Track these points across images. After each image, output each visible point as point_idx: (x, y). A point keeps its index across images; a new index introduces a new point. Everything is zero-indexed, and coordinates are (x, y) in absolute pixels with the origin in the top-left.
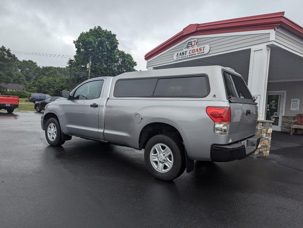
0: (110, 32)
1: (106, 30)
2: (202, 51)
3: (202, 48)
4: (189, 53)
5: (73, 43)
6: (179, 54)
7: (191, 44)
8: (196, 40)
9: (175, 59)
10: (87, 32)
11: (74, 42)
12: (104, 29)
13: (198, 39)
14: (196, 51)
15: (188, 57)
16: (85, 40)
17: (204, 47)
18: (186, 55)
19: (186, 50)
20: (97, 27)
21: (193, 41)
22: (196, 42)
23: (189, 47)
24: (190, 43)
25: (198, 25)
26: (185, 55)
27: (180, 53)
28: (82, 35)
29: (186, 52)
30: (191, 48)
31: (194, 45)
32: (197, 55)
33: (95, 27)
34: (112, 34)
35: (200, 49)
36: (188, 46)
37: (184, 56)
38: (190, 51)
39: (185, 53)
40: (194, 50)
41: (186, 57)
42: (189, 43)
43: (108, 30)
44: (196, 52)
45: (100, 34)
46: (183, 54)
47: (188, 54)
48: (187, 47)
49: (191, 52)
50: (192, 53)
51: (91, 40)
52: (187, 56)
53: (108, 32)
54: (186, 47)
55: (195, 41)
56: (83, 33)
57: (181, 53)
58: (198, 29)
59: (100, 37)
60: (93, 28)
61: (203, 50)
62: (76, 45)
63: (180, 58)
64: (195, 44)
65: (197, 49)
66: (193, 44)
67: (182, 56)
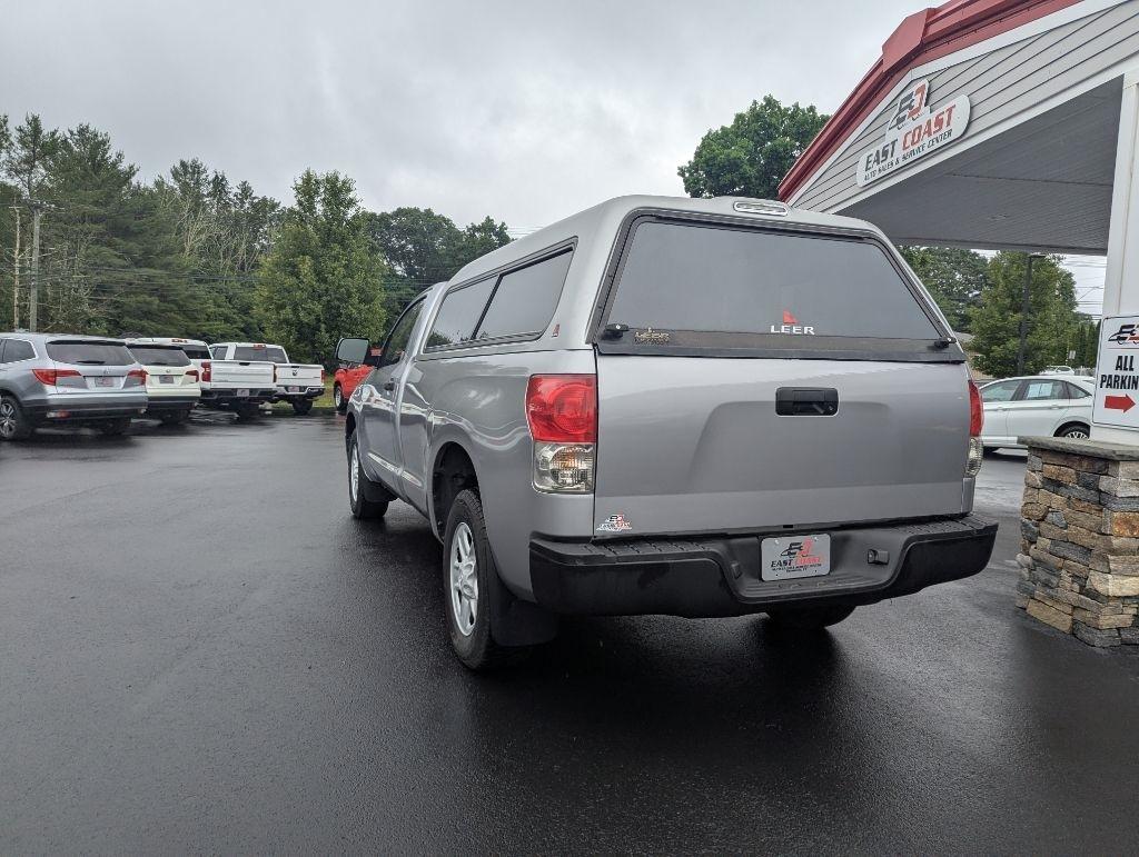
0: (812, 109)
1: (796, 106)
2: (945, 129)
3: (946, 116)
4: (905, 148)
5: (679, 174)
6: (872, 159)
7: (910, 107)
8: (925, 82)
9: (861, 182)
10: (723, 128)
11: (682, 172)
12: (786, 103)
13: (932, 76)
14: (924, 133)
15: (901, 164)
16: (714, 158)
17: (950, 110)
18: (894, 159)
19: (894, 134)
20: (761, 102)
21: (917, 92)
22: (926, 92)
23: (904, 119)
24: (908, 102)
25: (932, 12)
26: (889, 160)
27: (874, 152)
28: (709, 141)
29: (893, 143)
30: (910, 125)
31: (918, 109)
32: (927, 150)
33: (755, 103)
34: (819, 115)
35: (939, 122)
36: (901, 115)
37: (886, 163)
38: (906, 137)
39: (890, 148)
40: (920, 128)
41: (895, 167)
42: (902, 102)
43: (804, 106)
44: (926, 139)
45: (770, 125)
46: (885, 153)
47: (899, 152)
48: (898, 122)
49: (910, 137)
50: (913, 143)
51: (733, 155)
52: (897, 161)
53: (803, 111)
54: (895, 122)
55: (920, 90)
56: (710, 133)
57: (878, 153)
58: (934, 29)
59: (771, 138)
60: (745, 109)
61: (948, 124)
62: (686, 181)
63: (873, 173)
64: (924, 101)
65: (929, 123)
66: (916, 102)
67: (881, 165)
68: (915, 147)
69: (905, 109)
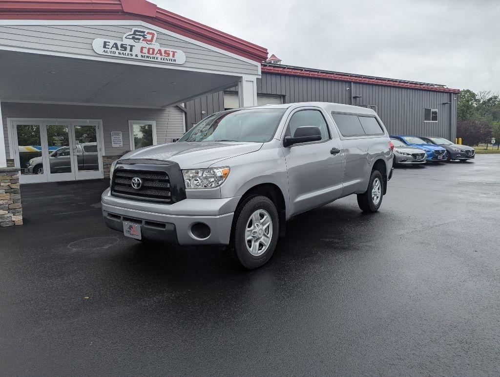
2: (171, 57)
3: (171, 54)
4: (141, 52)
6: (110, 45)
8: (155, 32)
9: (98, 51)
13: (158, 33)
14: (157, 53)
15: (139, 57)
19: (132, 42)
21: (148, 33)
22: (156, 37)
23: (139, 39)
24: (142, 34)
26: (129, 52)
27: (112, 42)
30: (144, 44)
31: (151, 40)
32: (160, 61)
35: (167, 53)
36: (136, 37)
37: (126, 52)
38: (142, 48)
39: (129, 48)
40: (154, 50)
41: (134, 57)
42: (135, 31)
44: (158, 55)
46: (124, 47)
47: (136, 51)
48: (133, 38)
49: (145, 51)
50: (149, 52)
52: (136, 56)
54: (131, 37)
55: (152, 34)
57: (116, 44)
61: (173, 56)
63: (114, 53)
64: (154, 39)
65: (160, 50)
66: (149, 37)
67: (120, 51)
68: (151, 56)
69: (140, 35)
